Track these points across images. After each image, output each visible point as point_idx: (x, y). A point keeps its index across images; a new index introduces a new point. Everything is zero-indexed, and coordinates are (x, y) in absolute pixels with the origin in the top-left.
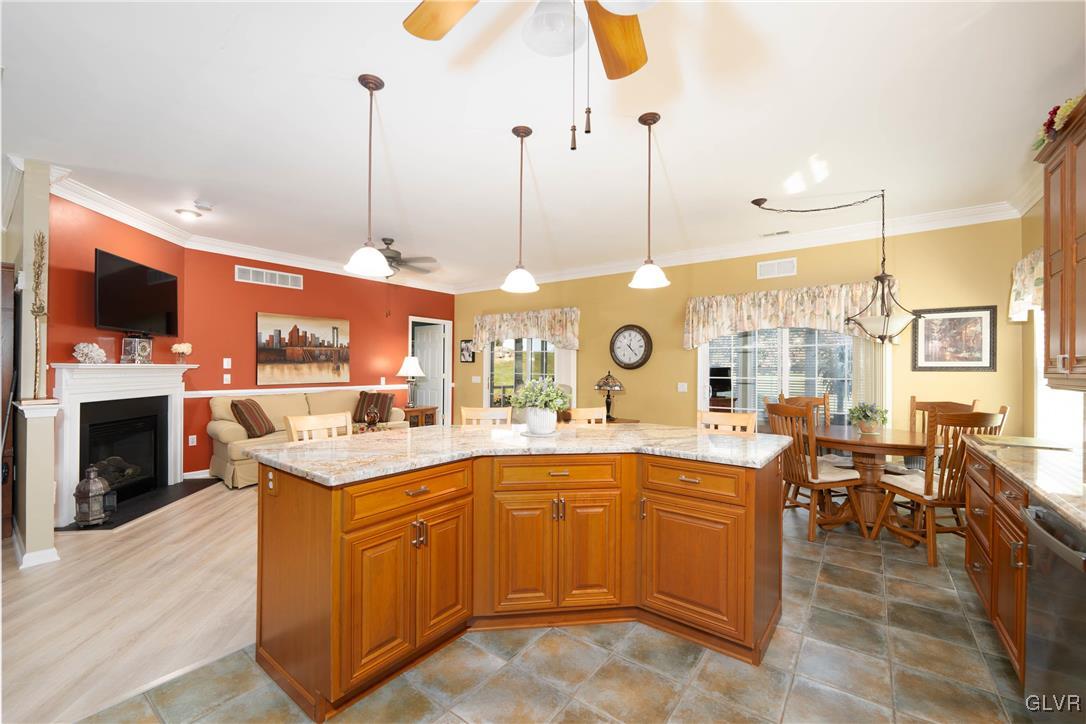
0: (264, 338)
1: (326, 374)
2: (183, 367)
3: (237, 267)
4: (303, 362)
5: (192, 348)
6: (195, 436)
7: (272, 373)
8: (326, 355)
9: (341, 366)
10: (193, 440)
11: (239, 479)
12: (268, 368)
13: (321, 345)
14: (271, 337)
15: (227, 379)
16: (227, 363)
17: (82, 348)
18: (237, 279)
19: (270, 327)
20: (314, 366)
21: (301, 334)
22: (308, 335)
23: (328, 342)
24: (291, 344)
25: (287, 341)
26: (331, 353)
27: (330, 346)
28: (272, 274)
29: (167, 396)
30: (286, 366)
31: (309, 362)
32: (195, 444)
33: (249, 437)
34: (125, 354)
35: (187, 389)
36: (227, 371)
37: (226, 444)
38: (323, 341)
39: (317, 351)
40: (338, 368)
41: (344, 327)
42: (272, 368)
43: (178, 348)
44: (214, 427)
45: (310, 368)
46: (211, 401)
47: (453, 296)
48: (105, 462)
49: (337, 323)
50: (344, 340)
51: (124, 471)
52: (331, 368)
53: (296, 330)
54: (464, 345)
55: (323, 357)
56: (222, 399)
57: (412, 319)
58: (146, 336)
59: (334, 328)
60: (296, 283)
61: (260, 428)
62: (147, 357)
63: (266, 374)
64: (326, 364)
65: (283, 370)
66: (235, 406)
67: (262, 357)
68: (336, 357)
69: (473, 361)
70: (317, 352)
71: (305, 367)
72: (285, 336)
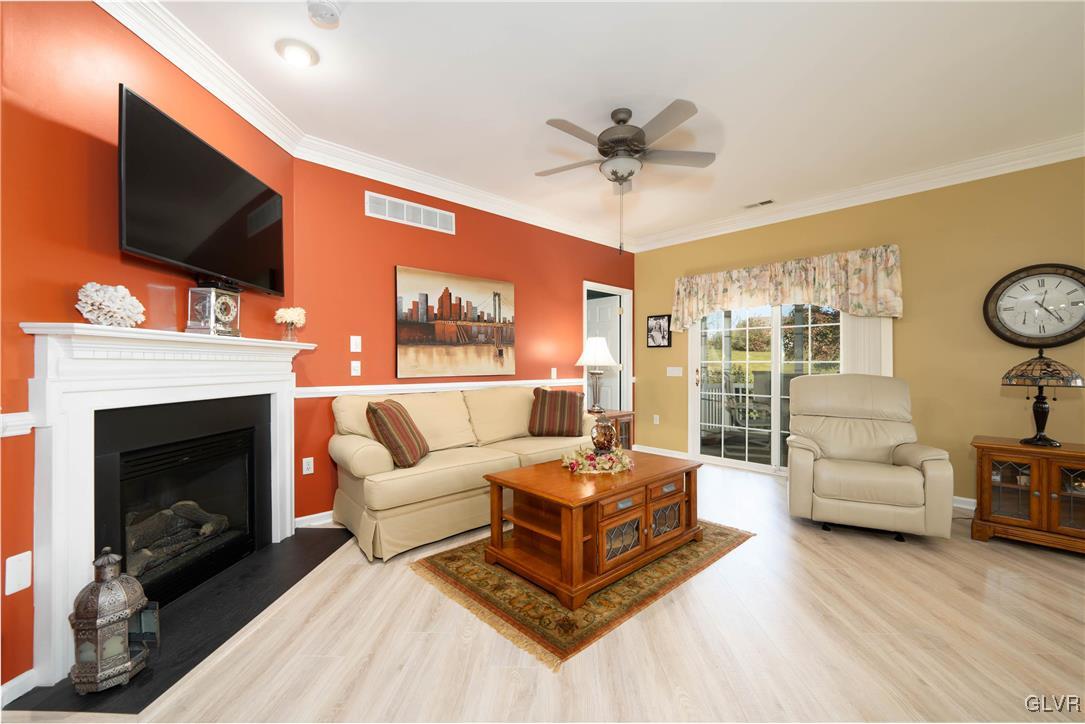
0: (406, 307)
1: (486, 363)
2: (292, 346)
3: (368, 194)
4: (457, 343)
5: (306, 315)
6: (312, 459)
7: (417, 360)
8: (486, 334)
9: (504, 350)
10: (308, 466)
11: (383, 543)
12: (411, 351)
13: (480, 318)
14: (415, 304)
15: (356, 368)
16: (356, 344)
17: (92, 293)
18: (368, 213)
19: (416, 289)
20: (472, 349)
21: (453, 302)
22: (464, 304)
23: (489, 315)
24: (441, 317)
25: (436, 311)
26: (492, 332)
27: (491, 321)
28: (414, 208)
29: (269, 395)
30: (435, 350)
31: (464, 344)
32: (312, 471)
33: (396, 466)
34: (194, 318)
35: (300, 383)
36: (356, 356)
37: (360, 479)
38: (482, 313)
39: (475, 327)
40: (501, 353)
41: (508, 292)
42: (417, 352)
43: (285, 315)
44: (340, 446)
45: (466, 353)
46: (334, 401)
47: (633, 255)
48: (168, 512)
49: (499, 288)
50: (508, 313)
51: (200, 527)
52: (492, 354)
53: (447, 295)
54: (652, 322)
55: (482, 337)
56: (352, 400)
57: (588, 285)
58: (230, 287)
59: (496, 295)
60: (444, 224)
61: (412, 450)
62: (233, 324)
63: (411, 360)
64: (485, 348)
65: (431, 356)
66: (372, 412)
67: (403, 335)
68: (500, 337)
69: (669, 345)
70: (475, 329)
71: (459, 351)
72: (434, 302)
